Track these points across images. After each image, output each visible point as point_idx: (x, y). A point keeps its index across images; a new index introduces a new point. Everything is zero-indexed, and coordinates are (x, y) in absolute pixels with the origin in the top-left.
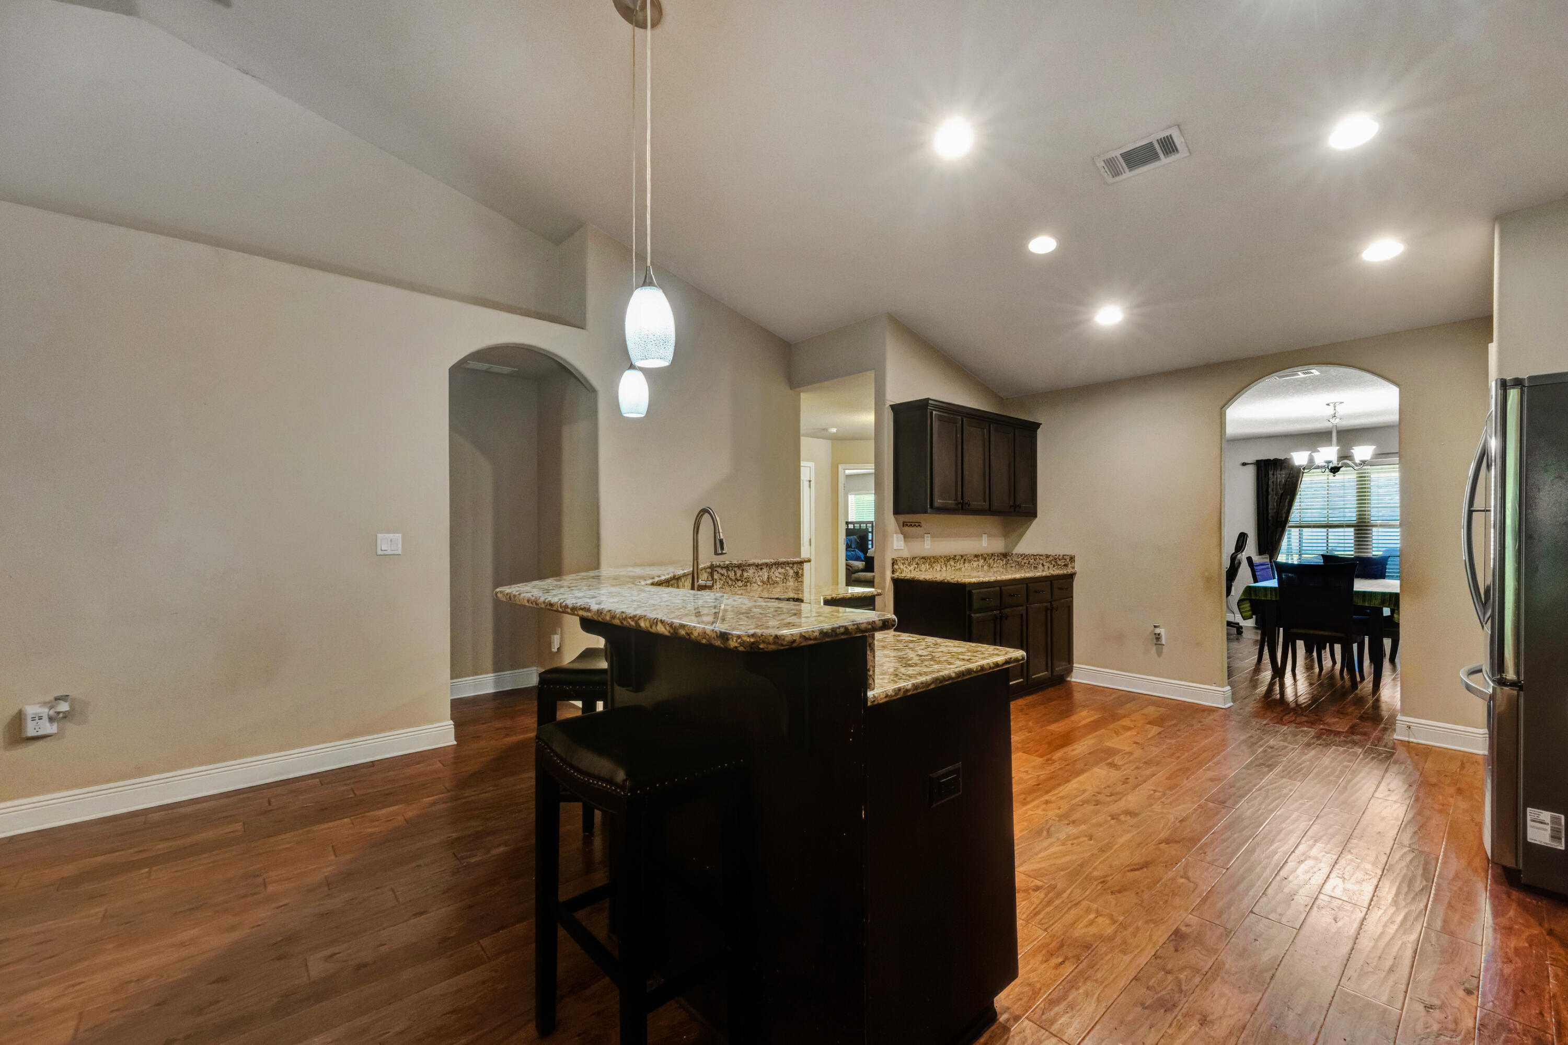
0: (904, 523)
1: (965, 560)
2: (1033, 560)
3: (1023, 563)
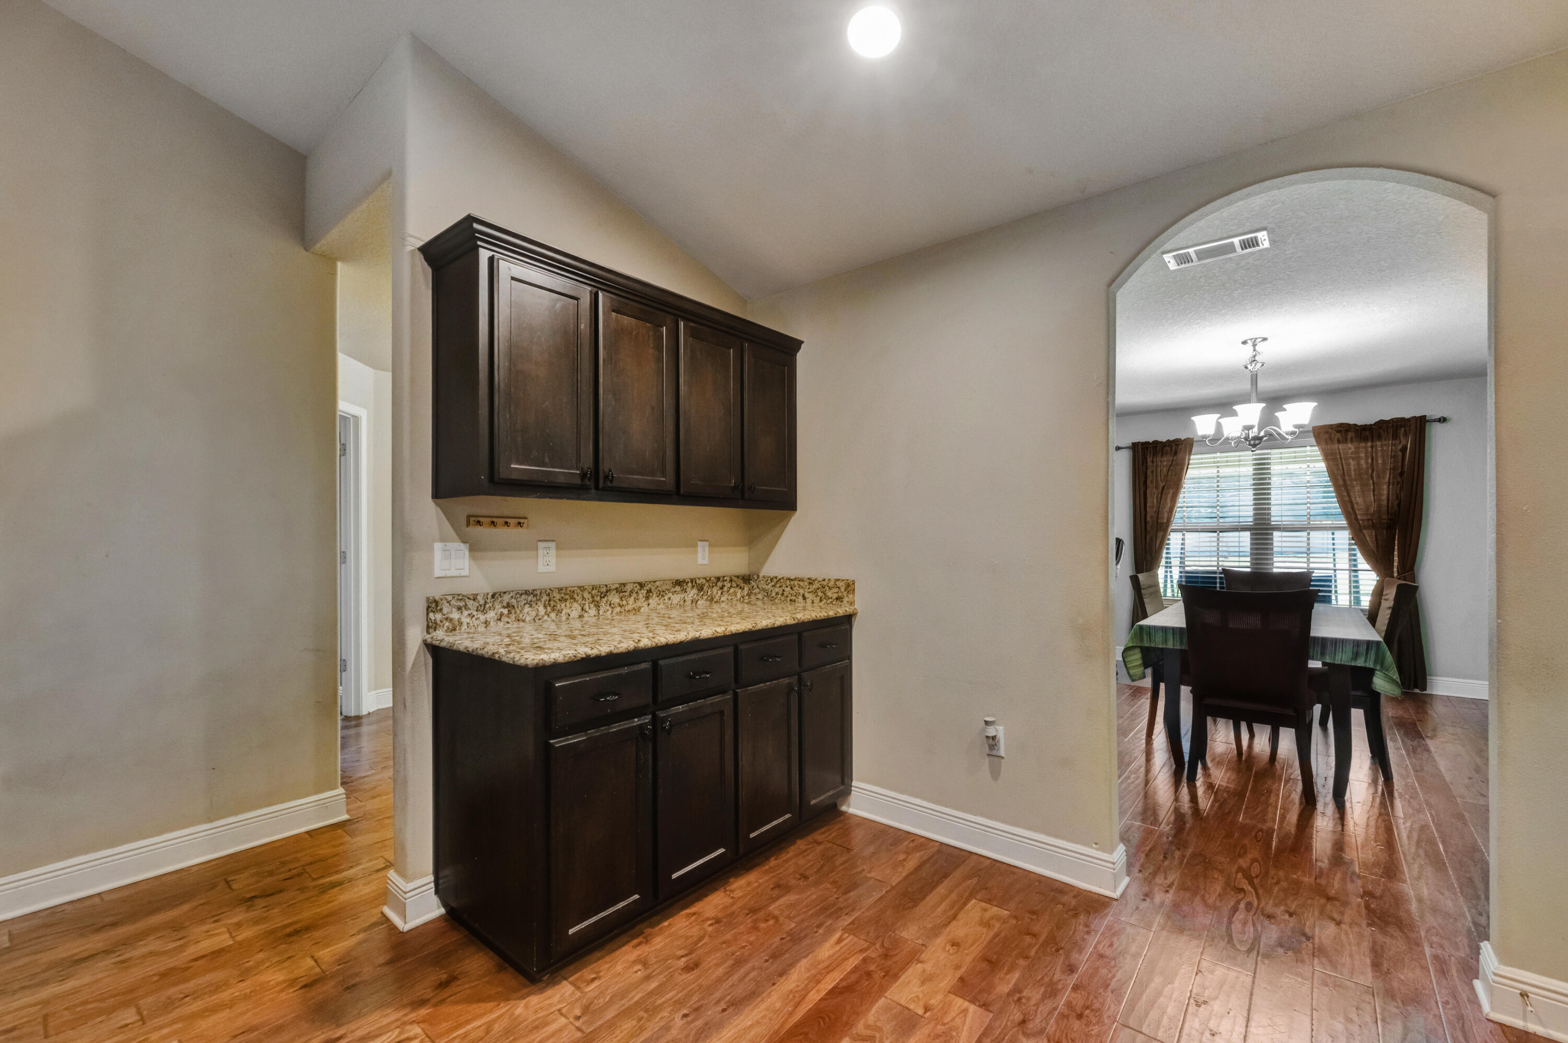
0: (469, 517)
2: (789, 589)
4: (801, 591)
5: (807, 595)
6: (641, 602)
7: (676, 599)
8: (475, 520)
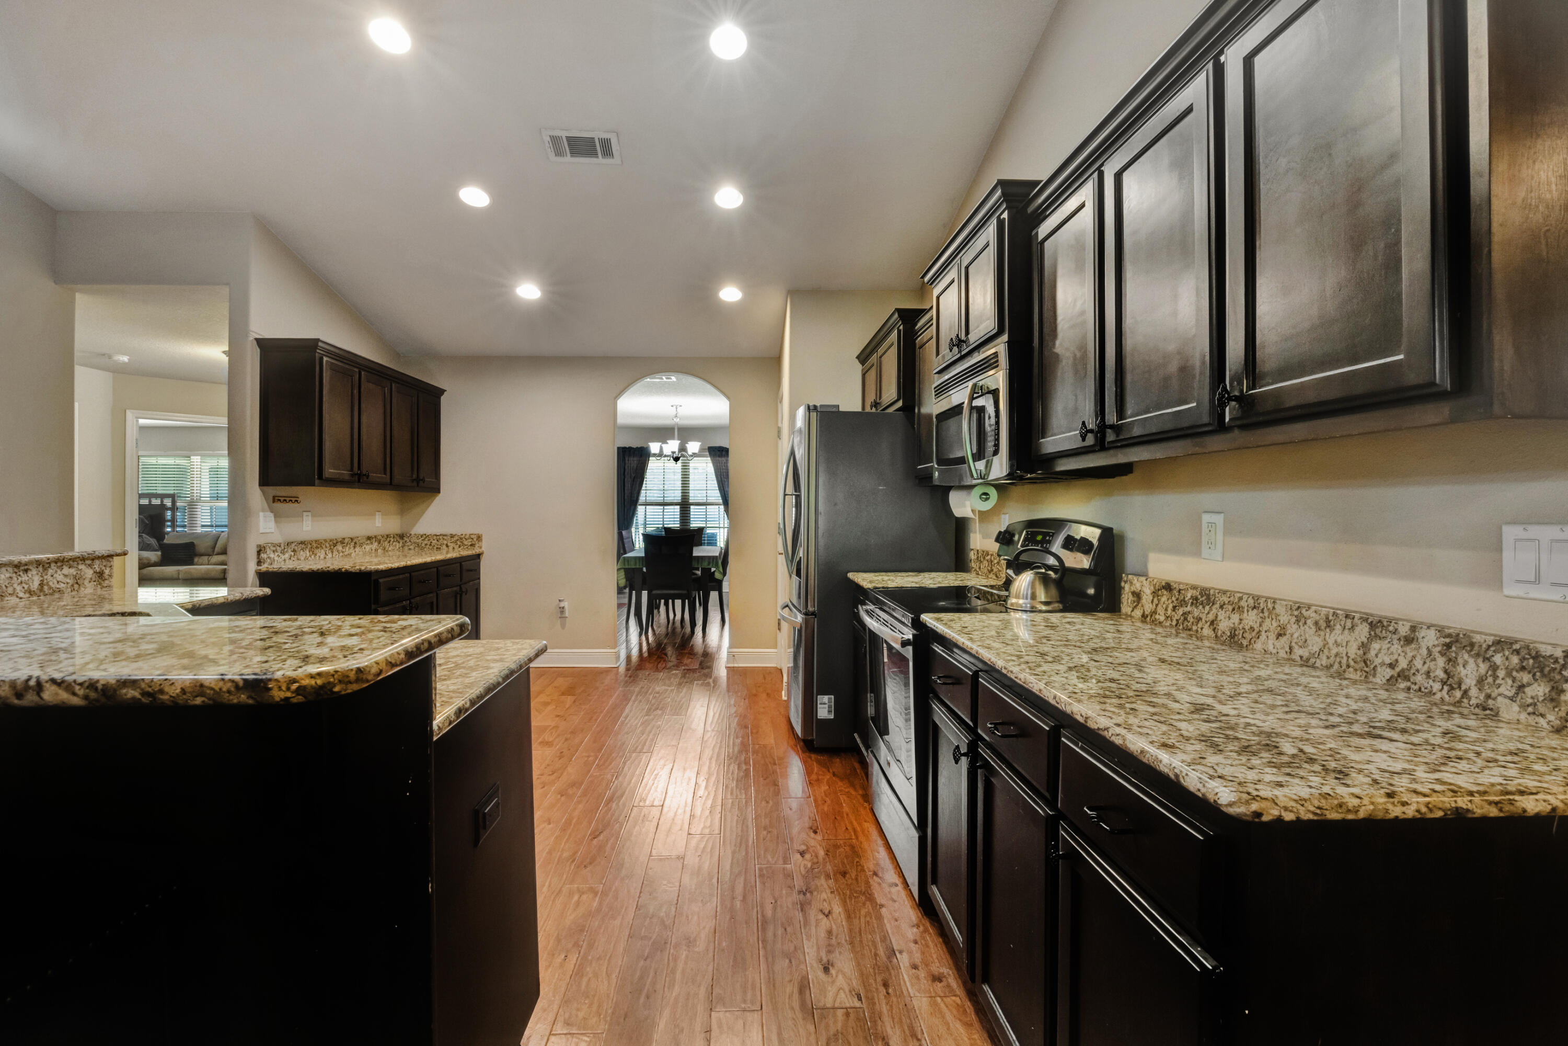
0: (274, 497)
1: (355, 543)
2: (436, 541)
3: (423, 545)
4: (445, 542)
5: (449, 544)
6: (352, 550)
7: (368, 548)
8: (276, 499)
